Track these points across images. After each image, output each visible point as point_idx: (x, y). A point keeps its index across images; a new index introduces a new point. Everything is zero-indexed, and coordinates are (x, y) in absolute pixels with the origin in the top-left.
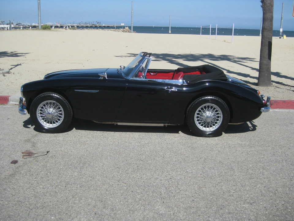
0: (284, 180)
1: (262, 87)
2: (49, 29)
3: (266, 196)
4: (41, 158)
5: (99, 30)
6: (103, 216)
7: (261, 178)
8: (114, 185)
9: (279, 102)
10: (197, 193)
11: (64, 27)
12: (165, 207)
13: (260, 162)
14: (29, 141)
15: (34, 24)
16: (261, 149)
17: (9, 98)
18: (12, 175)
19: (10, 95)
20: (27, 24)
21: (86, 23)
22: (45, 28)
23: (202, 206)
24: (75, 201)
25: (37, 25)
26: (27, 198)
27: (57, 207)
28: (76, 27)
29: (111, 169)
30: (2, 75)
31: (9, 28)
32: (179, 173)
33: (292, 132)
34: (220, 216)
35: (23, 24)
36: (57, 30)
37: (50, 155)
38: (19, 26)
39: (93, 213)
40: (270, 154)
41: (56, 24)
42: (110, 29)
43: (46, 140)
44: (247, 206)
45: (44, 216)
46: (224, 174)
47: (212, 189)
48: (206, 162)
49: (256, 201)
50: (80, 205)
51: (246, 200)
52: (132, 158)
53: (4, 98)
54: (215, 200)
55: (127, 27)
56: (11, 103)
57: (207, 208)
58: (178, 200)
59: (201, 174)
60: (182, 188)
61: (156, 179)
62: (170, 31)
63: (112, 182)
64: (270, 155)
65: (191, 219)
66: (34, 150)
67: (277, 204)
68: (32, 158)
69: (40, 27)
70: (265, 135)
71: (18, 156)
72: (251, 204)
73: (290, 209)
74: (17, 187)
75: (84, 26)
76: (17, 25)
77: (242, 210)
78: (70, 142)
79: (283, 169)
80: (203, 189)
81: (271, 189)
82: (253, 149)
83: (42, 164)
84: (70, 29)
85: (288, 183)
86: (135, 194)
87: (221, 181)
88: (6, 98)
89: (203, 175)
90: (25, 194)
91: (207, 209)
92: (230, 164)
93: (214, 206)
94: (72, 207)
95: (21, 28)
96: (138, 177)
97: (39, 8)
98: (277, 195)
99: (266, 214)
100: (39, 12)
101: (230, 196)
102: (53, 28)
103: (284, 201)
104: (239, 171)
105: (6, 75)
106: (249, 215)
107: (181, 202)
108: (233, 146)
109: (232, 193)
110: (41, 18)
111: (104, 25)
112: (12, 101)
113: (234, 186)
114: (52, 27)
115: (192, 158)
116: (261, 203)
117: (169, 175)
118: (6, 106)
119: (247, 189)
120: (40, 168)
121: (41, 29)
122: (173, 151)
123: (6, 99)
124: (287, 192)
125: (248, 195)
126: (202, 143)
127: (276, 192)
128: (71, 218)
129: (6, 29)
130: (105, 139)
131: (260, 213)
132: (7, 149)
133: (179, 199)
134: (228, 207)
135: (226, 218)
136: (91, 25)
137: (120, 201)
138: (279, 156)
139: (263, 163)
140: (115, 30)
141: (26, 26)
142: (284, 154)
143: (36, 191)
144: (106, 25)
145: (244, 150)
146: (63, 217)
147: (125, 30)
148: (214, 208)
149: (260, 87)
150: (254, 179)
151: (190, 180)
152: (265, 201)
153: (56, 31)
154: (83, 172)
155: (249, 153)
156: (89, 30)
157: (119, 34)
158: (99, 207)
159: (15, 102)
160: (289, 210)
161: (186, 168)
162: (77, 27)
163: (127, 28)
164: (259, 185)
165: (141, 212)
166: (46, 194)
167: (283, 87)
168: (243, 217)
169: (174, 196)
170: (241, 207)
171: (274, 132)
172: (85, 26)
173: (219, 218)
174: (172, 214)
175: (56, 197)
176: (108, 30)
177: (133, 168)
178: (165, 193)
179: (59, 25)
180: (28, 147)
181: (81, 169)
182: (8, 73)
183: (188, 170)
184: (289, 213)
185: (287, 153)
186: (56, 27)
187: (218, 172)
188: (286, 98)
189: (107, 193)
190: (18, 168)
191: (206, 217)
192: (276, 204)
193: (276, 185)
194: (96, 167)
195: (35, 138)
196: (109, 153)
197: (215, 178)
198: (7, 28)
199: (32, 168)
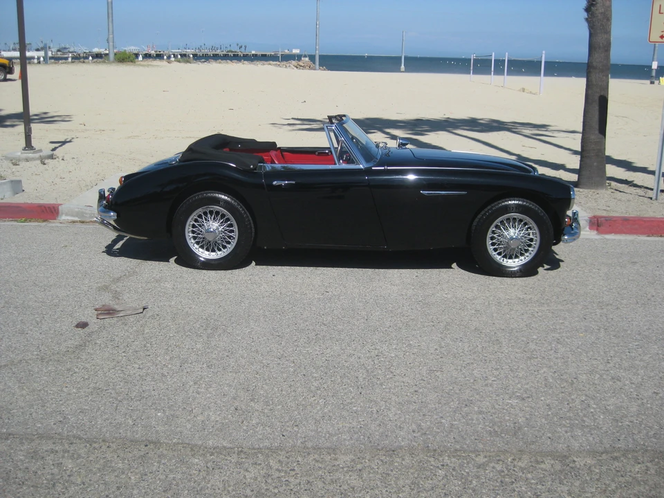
0: (594, 362)
1: (586, 190)
2: (132, 62)
3: (554, 387)
4: (132, 320)
5: (243, 64)
6: (249, 412)
7: (550, 357)
8: (271, 365)
9: (615, 221)
10: (426, 379)
11: (165, 57)
12: (363, 401)
13: (554, 330)
14: (107, 289)
15: (96, 50)
16: (561, 308)
17: (60, 208)
18: (81, 347)
19: (59, 203)
20: (82, 49)
21: (213, 48)
22: (123, 60)
23: (431, 400)
24: (199, 389)
25: (103, 51)
26: (111, 384)
27: (166, 398)
28: (191, 56)
29: (265, 338)
30: (39, 162)
31: (42, 59)
32: (394, 347)
33: (631, 278)
34: (463, 417)
35: (72, 50)
36: (150, 63)
37: (148, 313)
38: (64, 53)
39: (233, 408)
40: (578, 317)
41: (146, 49)
42: (268, 62)
43: (139, 288)
44: (514, 402)
45: (144, 412)
46: (480, 350)
47: (455, 374)
48: (448, 329)
49: (534, 394)
50: (208, 395)
51: (514, 393)
52: (306, 321)
53: (49, 208)
54: (458, 391)
55: (305, 56)
56: (63, 218)
57: (440, 403)
58: (387, 390)
59: (436, 349)
60: (398, 372)
61: (350, 355)
62: (403, 66)
63: (266, 359)
64: (577, 319)
65: (409, 419)
66: (117, 304)
67: (573, 399)
68: (116, 319)
69: (112, 56)
70: (573, 284)
71: (88, 315)
72: (523, 399)
73: (594, 408)
74: (91, 366)
75: (209, 53)
76: (59, 51)
77: (504, 409)
78: (186, 291)
79: (596, 344)
80: (437, 374)
81: (564, 377)
82: (545, 308)
83: (135, 328)
84: (179, 62)
85: (601, 367)
86: (308, 380)
87: (472, 361)
88: (54, 208)
89: (440, 352)
90: (106, 377)
91: (440, 405)
92: (495, 333)
93: (453, 400)
94: (194, 399)
95: (70, 60)
96: (317, 352)
97: (110, 15)
98: (575, 385)
99: (548, 415)
100: (110, 24)
101: (486, 385)
102: (140, 58)
103: (586, 395)
104: (510, 345)
105: (46, 161)
106: (516, 416)
107: (394, 394)
108: (506, 302)
109: (490, 382)
110: (113, 37)
111: (253, 52)
112: (67, 215)
113: (497, 369)
114: (137, 55)
115: (421, 322)
116: (542, 398)
117: (376, 349)
118: (54, 225)
119: (521, 375)
120: (131, 337)
121: (113, 62)
122: (386, 309)
123: (53, 210)
124: (596, 382)
125: (519, 386)
126: (446, 296)
127: (575, 381)
128: (193, 415)
129: (36, 61)
130: (255, 286)
131: (536, 414)
132: (65, 303)
133: (390, 388)
134: (479, 403)
135: (472, 420)
136: (225, 53)
137: (282, 391)
138: (595, 321)
139: (559, 333)
140: (278, 63)
141: (79, 55)
142: (605, 318)
143: (127, 373)
144: (259, 53)
145: (527, 309)
146: (178, 413)
147: (301, 63)
148: (454, 405)
149: (581, 190)
150: (536, 360)
151: (415, 359)
152: (550, 395)
153: (148, 66)
154: (213, 344)
155: (536, 315)
156: (220, 63)
157: (287, 73)
158: (242, 399)
159: (73, 216)
160: (592, 410)
161: (409, 339)
162: (195, 55)
163: (307, 59)
164: (545, 369)
165: (318, 408)
166: (144, 378)
167: (632, 189)
168: (505, 419)
169: (381, 384)
170: (503, 403)
171: (594, 278)
172: (211, 53)
173: (460, 420)
174: (375, 412)
175: (164, 383)
176: (264, 64)
177: (308, 338)
178: (365, 378)
179: (153, 52)
180: (106, 299)
181: (208, 338)
182: (51, 157)
183: (411, 342)
184: (591, 415)
185: (611, 316)
186: (147, 56)
187: (469, 346)
188: (632, 213)
189: (258, 376)
190: (90, 335)
191: (435, 417)
192: (570, 401)
193: (576, 370)
194: (238, 335)
195: (118, 284)
196: (261, 311)
197: (461, 356)
198: (39, 58)
199: (117, 336)
